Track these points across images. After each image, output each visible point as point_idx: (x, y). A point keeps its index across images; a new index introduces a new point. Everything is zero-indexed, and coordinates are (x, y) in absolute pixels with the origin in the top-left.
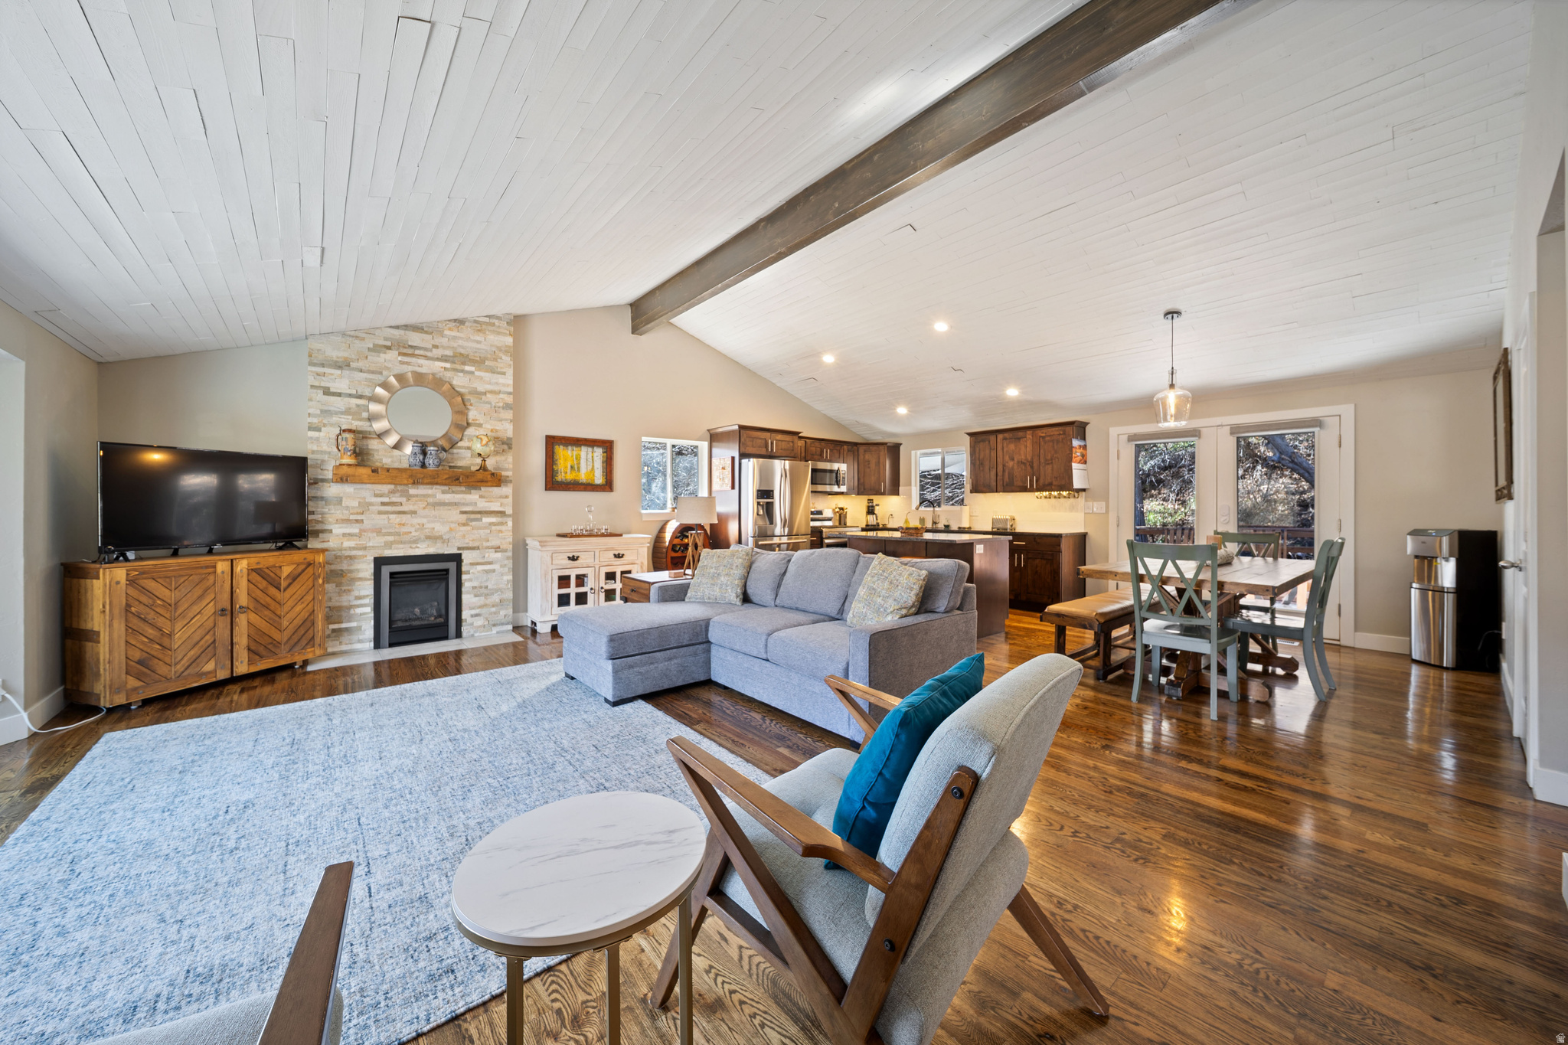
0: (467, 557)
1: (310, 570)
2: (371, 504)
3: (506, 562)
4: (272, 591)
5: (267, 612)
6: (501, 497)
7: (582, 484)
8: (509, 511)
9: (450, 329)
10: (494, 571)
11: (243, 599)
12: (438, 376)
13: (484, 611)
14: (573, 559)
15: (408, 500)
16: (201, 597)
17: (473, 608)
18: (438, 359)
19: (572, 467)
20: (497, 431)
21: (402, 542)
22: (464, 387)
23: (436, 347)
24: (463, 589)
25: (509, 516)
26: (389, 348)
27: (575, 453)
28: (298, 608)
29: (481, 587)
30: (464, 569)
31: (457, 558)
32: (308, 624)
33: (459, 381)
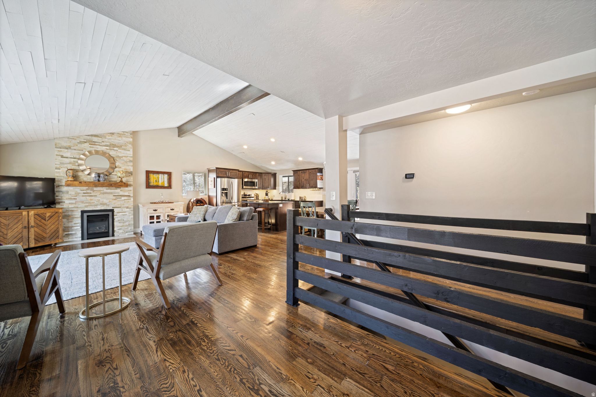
0: (116, 210)
1: (57, 214)
2: (80, 193)
3: (131, 212)
4: (43, 221)
5: (41, 228)
6: (129, 191)
7: (160, 186)
8: (132, 195)
9: (108, 136)
10: (126, 215)
11: (32, 223)
12: (104, 151)
13: (123, 228)
14: (155, 210)
15: (93, 192)
16: (17, 223)
17: (119, 227)
18: (104, 146)
19: (156, 181)
20: (127, 169)
21: (91, 206)
22: (114, 155)
23: (103, 142)
24: (115, 221)
25: (132, 197)
26: (86, 142)
27: (157, 176)
28: (53, 227)
29: (121, 220)
30: (115, 214)
31: (112, 211)
32: (56, 232)
33: (112, 153)
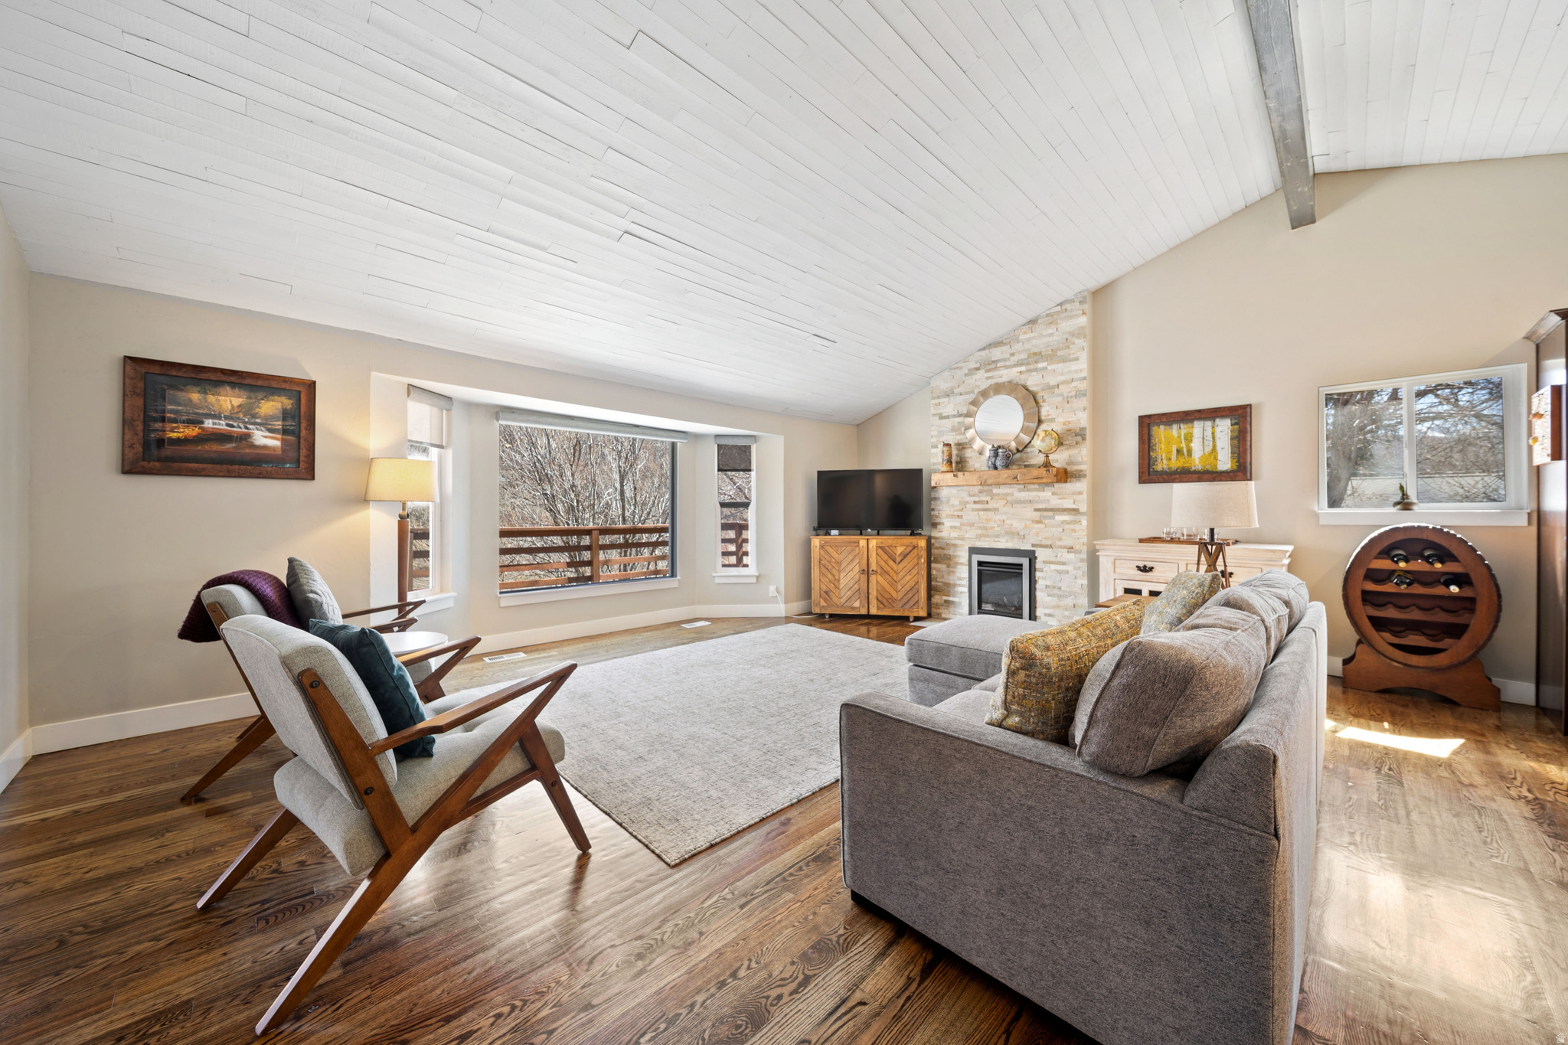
0: (1041, 555)
1: (915, 551)
2: (967, 503)
3: (1080, 564)
4: (891, 562)
5: (888, 577)
6: (1074, 493)
8: (1083, 508)
9: (1025, 333)
10: (1067, 572)
11: (873, 566)
12: (1015, 382)
13: (1057, 612)
14: (1145, 569)
15: (992, 499)
16: (852, 560)
17: (1047, 608)
18: (1015, 366)
20: (1069, 423)
21: (987, 536)
22: (1037, 385)
23: (1013, 354)
24: (1038, 586)
25: (1083, 514)
26: (978, 369)
27: (1183, 432)
28: (908, 578)
29: (1054, 587)
30: (1038, 566)
31: (1032, 557)
32: (914, 591)
33: (1033, 382)
